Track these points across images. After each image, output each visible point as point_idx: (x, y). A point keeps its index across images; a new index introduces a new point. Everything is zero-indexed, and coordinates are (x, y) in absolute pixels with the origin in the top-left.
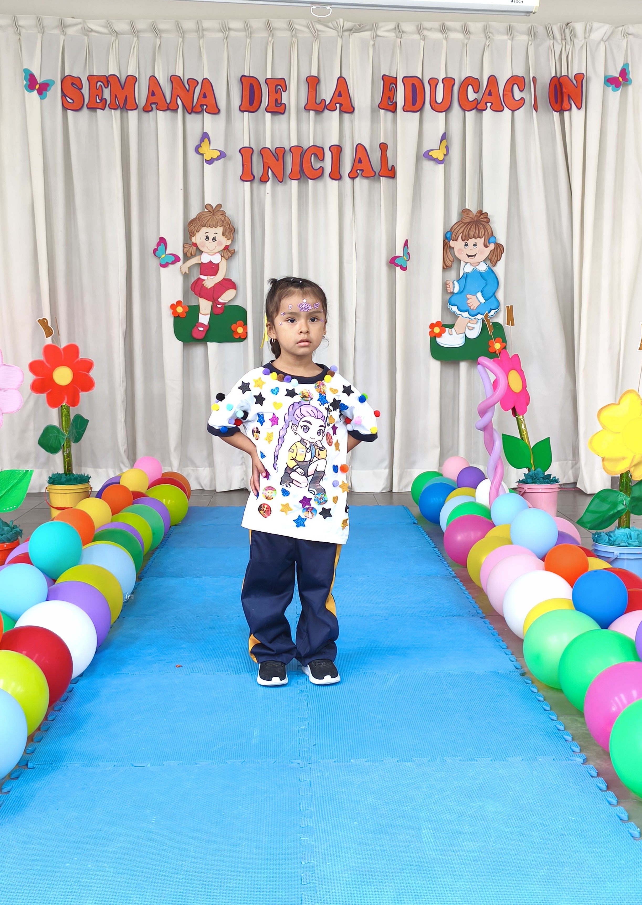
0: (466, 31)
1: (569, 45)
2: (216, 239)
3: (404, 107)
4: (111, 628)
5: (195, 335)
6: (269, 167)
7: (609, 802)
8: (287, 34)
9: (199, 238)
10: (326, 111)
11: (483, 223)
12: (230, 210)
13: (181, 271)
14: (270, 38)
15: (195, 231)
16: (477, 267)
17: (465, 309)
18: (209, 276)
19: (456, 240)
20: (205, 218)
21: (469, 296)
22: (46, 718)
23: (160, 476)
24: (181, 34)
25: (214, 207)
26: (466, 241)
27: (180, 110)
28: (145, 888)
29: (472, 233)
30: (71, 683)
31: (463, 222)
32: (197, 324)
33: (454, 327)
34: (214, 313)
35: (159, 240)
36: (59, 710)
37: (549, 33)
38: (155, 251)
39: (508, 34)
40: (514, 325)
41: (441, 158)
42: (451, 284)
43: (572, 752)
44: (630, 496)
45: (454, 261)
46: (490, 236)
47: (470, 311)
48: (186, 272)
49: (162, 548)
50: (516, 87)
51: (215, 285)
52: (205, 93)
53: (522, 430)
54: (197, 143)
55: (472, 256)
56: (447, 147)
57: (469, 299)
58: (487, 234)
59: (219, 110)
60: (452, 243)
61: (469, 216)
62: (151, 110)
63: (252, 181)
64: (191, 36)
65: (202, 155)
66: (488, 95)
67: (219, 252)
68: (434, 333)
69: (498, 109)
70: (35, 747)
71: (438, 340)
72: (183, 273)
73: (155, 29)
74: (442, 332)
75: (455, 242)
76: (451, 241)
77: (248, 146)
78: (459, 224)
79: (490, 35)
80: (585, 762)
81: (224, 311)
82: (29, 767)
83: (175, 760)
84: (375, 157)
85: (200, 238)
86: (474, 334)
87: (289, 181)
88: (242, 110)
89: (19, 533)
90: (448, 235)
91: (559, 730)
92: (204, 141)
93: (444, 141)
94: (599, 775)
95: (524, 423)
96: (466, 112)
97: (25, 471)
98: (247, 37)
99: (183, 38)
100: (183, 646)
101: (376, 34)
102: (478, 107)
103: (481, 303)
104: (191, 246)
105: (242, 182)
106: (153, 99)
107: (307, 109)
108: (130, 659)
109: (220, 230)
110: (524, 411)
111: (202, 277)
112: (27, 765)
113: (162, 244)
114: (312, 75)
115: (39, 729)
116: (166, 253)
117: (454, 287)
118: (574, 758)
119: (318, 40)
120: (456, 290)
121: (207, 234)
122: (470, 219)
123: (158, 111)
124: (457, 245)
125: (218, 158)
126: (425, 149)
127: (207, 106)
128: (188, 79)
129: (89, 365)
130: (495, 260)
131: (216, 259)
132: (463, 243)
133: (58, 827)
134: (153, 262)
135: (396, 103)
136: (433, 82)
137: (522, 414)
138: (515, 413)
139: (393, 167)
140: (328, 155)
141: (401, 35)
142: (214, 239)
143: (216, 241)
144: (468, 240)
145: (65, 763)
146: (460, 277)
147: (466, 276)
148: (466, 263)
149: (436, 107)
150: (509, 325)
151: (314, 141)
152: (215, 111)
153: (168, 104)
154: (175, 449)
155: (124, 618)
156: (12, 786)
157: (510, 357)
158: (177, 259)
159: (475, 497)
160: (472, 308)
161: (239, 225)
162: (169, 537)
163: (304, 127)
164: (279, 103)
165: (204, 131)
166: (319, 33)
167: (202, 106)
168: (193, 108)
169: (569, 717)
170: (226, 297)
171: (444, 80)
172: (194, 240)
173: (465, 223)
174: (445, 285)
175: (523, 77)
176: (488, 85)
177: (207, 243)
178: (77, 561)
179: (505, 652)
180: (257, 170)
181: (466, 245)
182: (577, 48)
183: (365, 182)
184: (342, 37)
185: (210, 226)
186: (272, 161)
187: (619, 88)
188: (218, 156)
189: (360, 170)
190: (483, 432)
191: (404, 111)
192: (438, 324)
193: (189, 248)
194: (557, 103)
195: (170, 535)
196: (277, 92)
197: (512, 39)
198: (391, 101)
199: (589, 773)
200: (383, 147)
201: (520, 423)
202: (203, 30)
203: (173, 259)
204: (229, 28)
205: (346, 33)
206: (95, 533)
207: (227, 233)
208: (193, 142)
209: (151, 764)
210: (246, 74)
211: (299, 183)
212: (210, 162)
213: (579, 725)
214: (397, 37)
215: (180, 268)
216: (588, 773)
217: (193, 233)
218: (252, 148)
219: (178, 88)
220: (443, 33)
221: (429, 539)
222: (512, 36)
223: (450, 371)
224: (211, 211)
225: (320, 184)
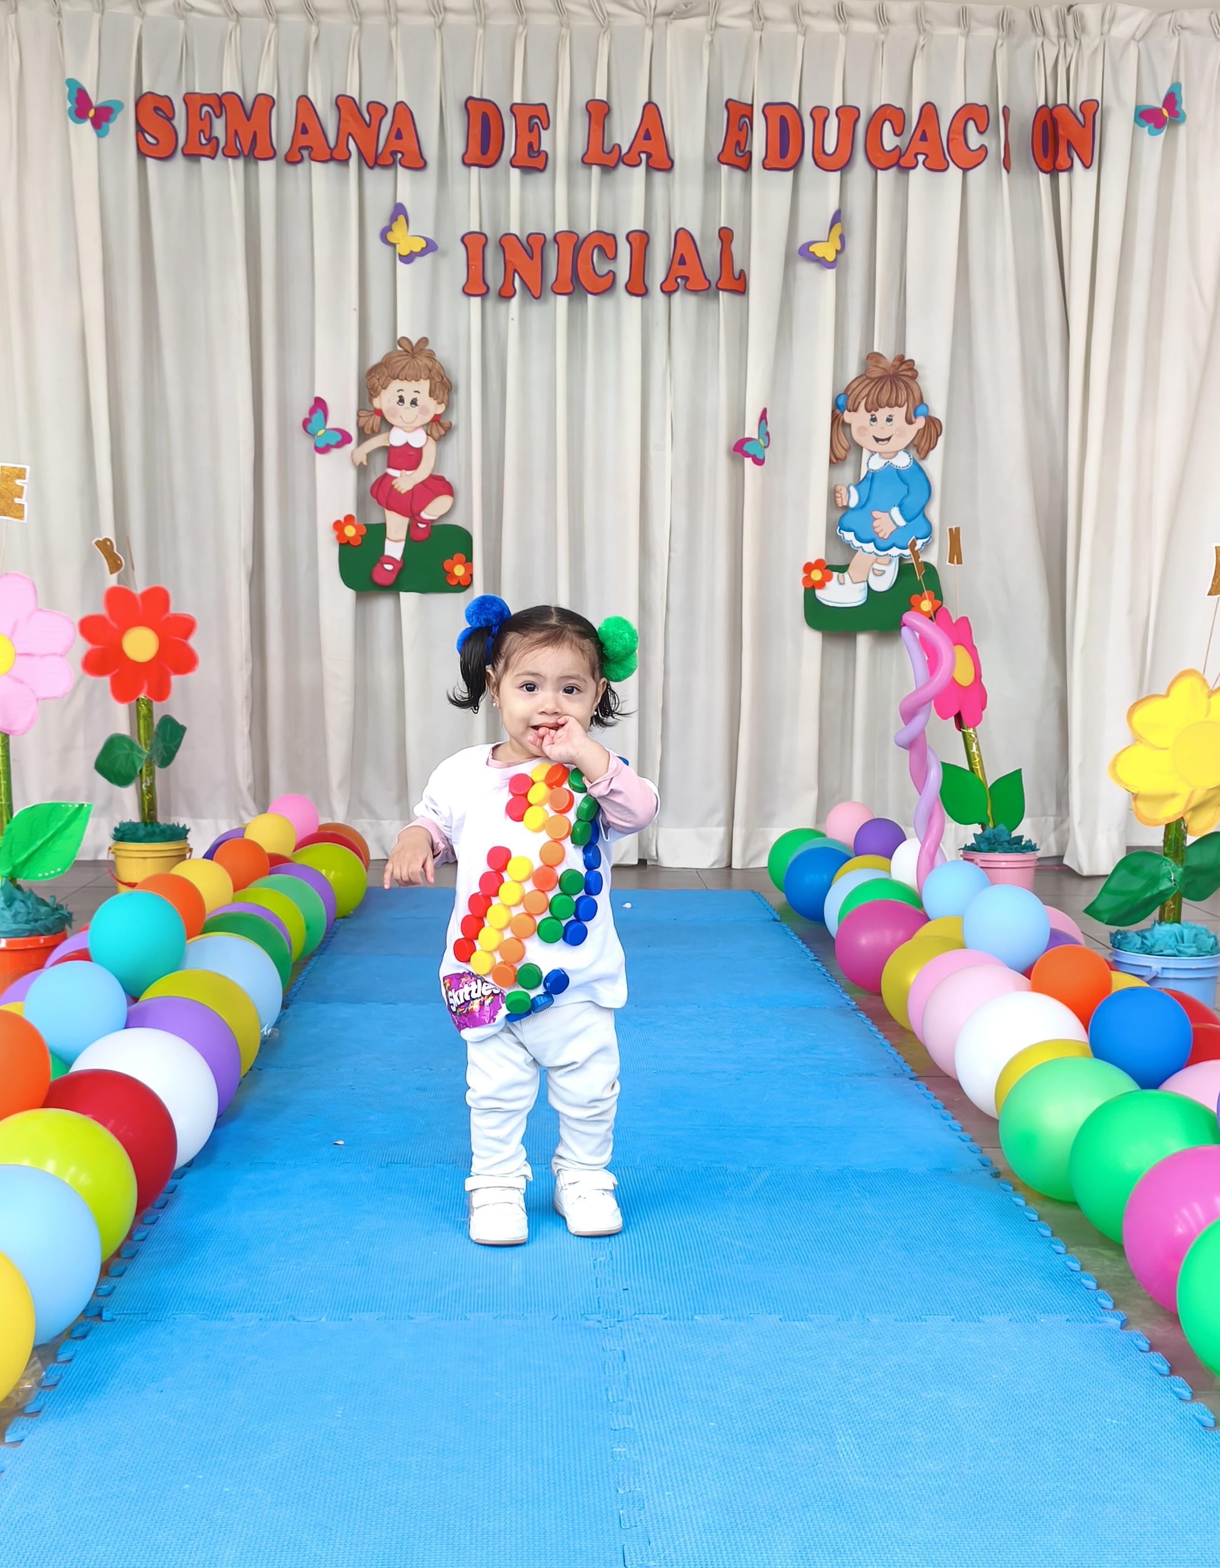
0: (881, 17)
1: (1071, 46)
2: (418, 403)
3: (766, 161)
4: (239, 1085)
5: (378, 578)
6: (515, 271)
7: (1176, 1394)
8: (551, 20)
9: (385, 401)
10: (622, 168)
11: (904, 378)
12: (442, 349)
13: (353, 460)
14: (521, 28)
15: (380, 387)
16: (891, 461)
17: (868, 537)
18: (404, 471)
19: (855, 410)
20: (399, 364)
21: (876, 514)
22: (130, 1236)
23: (315, 830)
24: (357, 17)
25: (414, 342)
26: (873, 412)
27: (353, 161)
28: (331, 1529)
29: (884, 397)
30: (172, 1178)
31: (868, 378)
32: (382, 559)
33: (849, 571)
34: (412, 538)
35: (312, 403)
36: (153, 1223)
37: (1036, 24)
38: (306, 423)
39: (959, 25)
40: (961, 563)
41: (830, 257)
42: (844, 492)
43: (1100, 1309)
44: (1182, 865)
45: (850, 448)
46: (917, 403)
47: (878, 540)
48: (361, 463)
49: (322, 954)
50: (971, 125)
51: (416, 487)
52: (399, 131)
53: (971, 755)
54: (384, 223)
55: (883, 440)
56: (842, 238)
57: (875, 519)
58: (911, 398)
59: (425, 164)
60: (848, 416)
61: (880, 365)
62: (301, 160)
63: (484, 295)
64: (375, 22)
65: (394, 245)
66: (921, 140)
67: (423, 426)
68: (811, 580)
69: (937, 167)
70: (113, 1285)
71: (820, 594)
72: (357, 464)
73: (308, 7)
74: (827, 578)
75: (853, 413)
76: (846, 412)
77: (477, 229)
78: (860, 380)
79: (927, 26)
80: (1124, 1325)
81: (430, 535)
82: (104, 1318)
83: (371, 1311)
84: (710, 254)
85: (389, 401)
86: (883, 583)
87: (552, 296)
88: (467, 164)
89: (67, 919)
90: (841, 402)
91: (1072, 1270)
92: (396, 220)
93: (838, 226)
94: (1152, 1348)
95: (976, 741)
96: (879, 172)
97: (77, 806)
98: (477, 25)
99: (360, 25)
100: (372, 1118)
101: (716, 23)
102: (902, 163)
103: (898, 527)
104: (372, 415)
105: (464, 299)
106: (304, 140)
107: (586, 162)
108: (277, 1139)
109: (424, 386)
110: (977, 720)
111: (392, 472)
112: (100, 1315)
113: (320, 412)
114: (597, 98)
115: (118, 1254)
116: (329, 426)
117: (849, 497)
118: (1105, 1318)
119: (608, 32)
120: (854, 502)
121: (401, 393)
122: (882, 371)
123: (313, 163)
124: (857, 419)
125: (423, 253)
126: (802, 239)
127: (403, 155)
128: (370, 103)
129: (187, 626)
130: (926, 448)
131: (418, 439)
132: (868, 416)
133: (164, 1421)
134: (302, 444)
135: (750, 153)
136: (820, 115)
137: (974, 726)
138: (960, 723)
139: (742, 272)
140: (624, 250)
141: (763, 24)
142: (414, 402)
143: (416, 405)
144: (876, 410)
145: (170, 1313)
146: (862, 478)
147: (872, 476)
148: (873, 453)
149: (823, 162)
150: (953, 563)
151: (598, 224)
152: (418, 164)
153: (332, 150)
154: (341, 785)
155: (261, 1069)
156: (76, 1351)
157: (954, 621)
158: (346, 438)
159: (889, 872)
160: (881, 535)
161: (459, 378)
162: (332, 937)
163: (581, 196)
164: (536, 150)
165: (398, 201)
166: (611, 19)
167: (394, 153)
168: (376, 159)
169: (1086, 1249)
170: (434, 510)
171: (840, 111)
172: (377, 403)
173: (872, 379)
174: (833, 494)
175: (986, 106)
176: (921, 121)
177: (401, 409)
178: (176, 964)
179: (959, 1137)
180: (494, 275)
181: (874, 420)
182: (1087, 53)
183: (692, 301)
184: (652, 27)
185: (406, 379)
186: (520, 259)
187: (1161, 130)
188: (423, 249)
189: (682, 277)
190: (908, 752)
191: (765, 168)
192: (819, 564)
193: (366, 419)
194: (1046, 156)
195: (335, 933)
196: (531, 130)
197: (967, 35)
198: (742, 149)
199: (1135, 1345)
200: (726, 235)
201: (968, 742)
202: (398, 11)
203: (339, 437)
204: (445, 9)
205: (661, 21)
206: (207, 919)
207: (437, 391)
208: (376, 222)
209: (327, 1318)
210: (476, 95)
211: (570, 301)
212: (408, 259)
213: (1107, 1263)
214: (754, 29)
215: (352, 454)
216: (1133, 1345)
217: (376, 391)
218: (485, 235)
219: (351, 119)
220: (839, 22)
221: (804, 946)
222: (967, 29)
223: (839, 650)
224: (409, 350)
225: (608, 303)
